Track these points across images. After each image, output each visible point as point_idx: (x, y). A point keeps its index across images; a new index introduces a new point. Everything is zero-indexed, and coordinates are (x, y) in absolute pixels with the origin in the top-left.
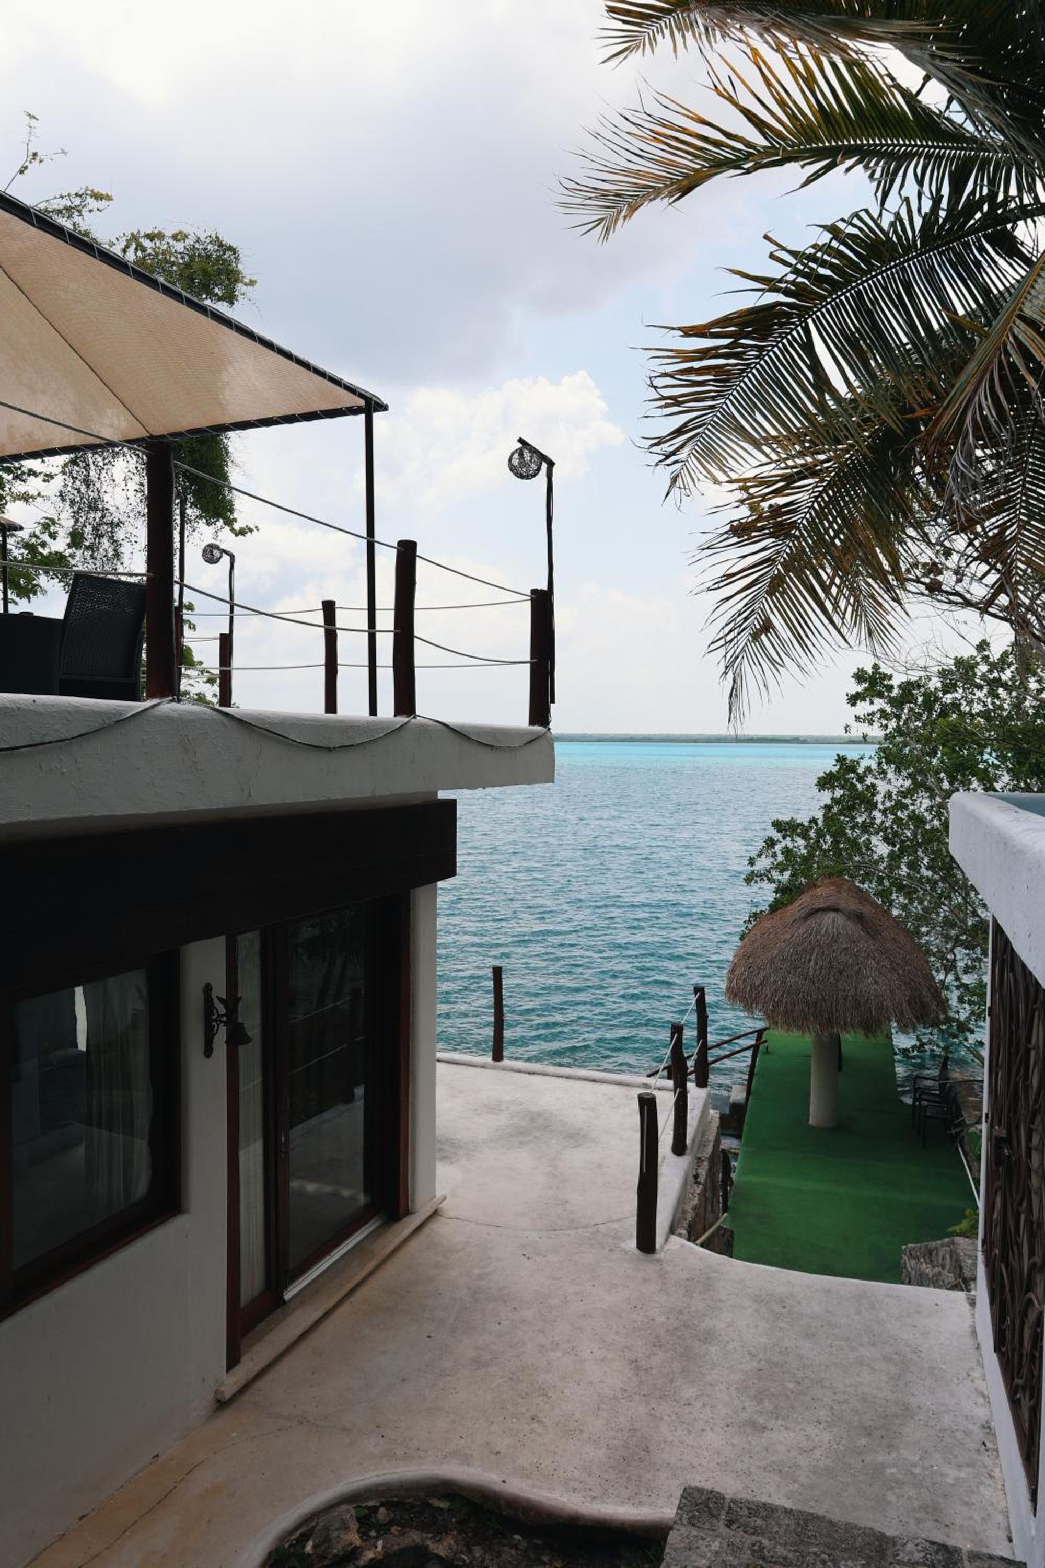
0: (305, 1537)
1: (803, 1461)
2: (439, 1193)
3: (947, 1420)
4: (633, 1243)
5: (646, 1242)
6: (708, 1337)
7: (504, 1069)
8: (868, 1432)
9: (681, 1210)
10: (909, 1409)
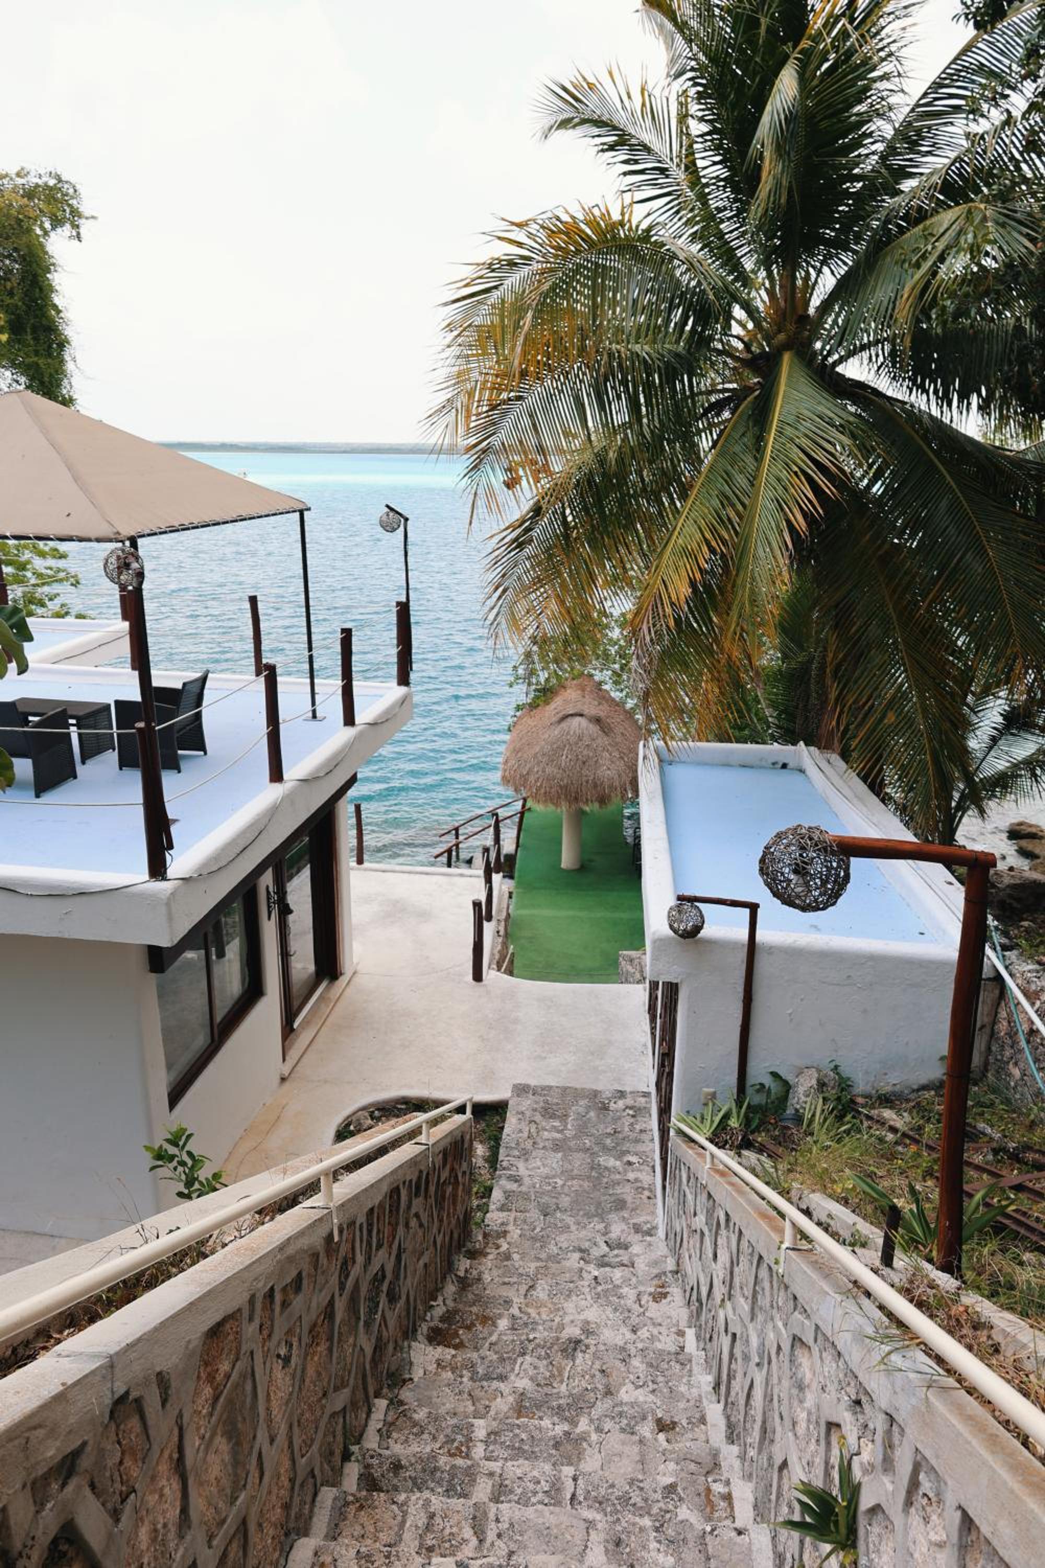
0: (349, 1125)
1: (563, 1069)
2: (355, 960)
4: (470, 976)
5: (478, 976)
6: (516, 1021)
7: (366, 870)
8: (592, 1054)
9: (492, 954)
10: (610, 1043)
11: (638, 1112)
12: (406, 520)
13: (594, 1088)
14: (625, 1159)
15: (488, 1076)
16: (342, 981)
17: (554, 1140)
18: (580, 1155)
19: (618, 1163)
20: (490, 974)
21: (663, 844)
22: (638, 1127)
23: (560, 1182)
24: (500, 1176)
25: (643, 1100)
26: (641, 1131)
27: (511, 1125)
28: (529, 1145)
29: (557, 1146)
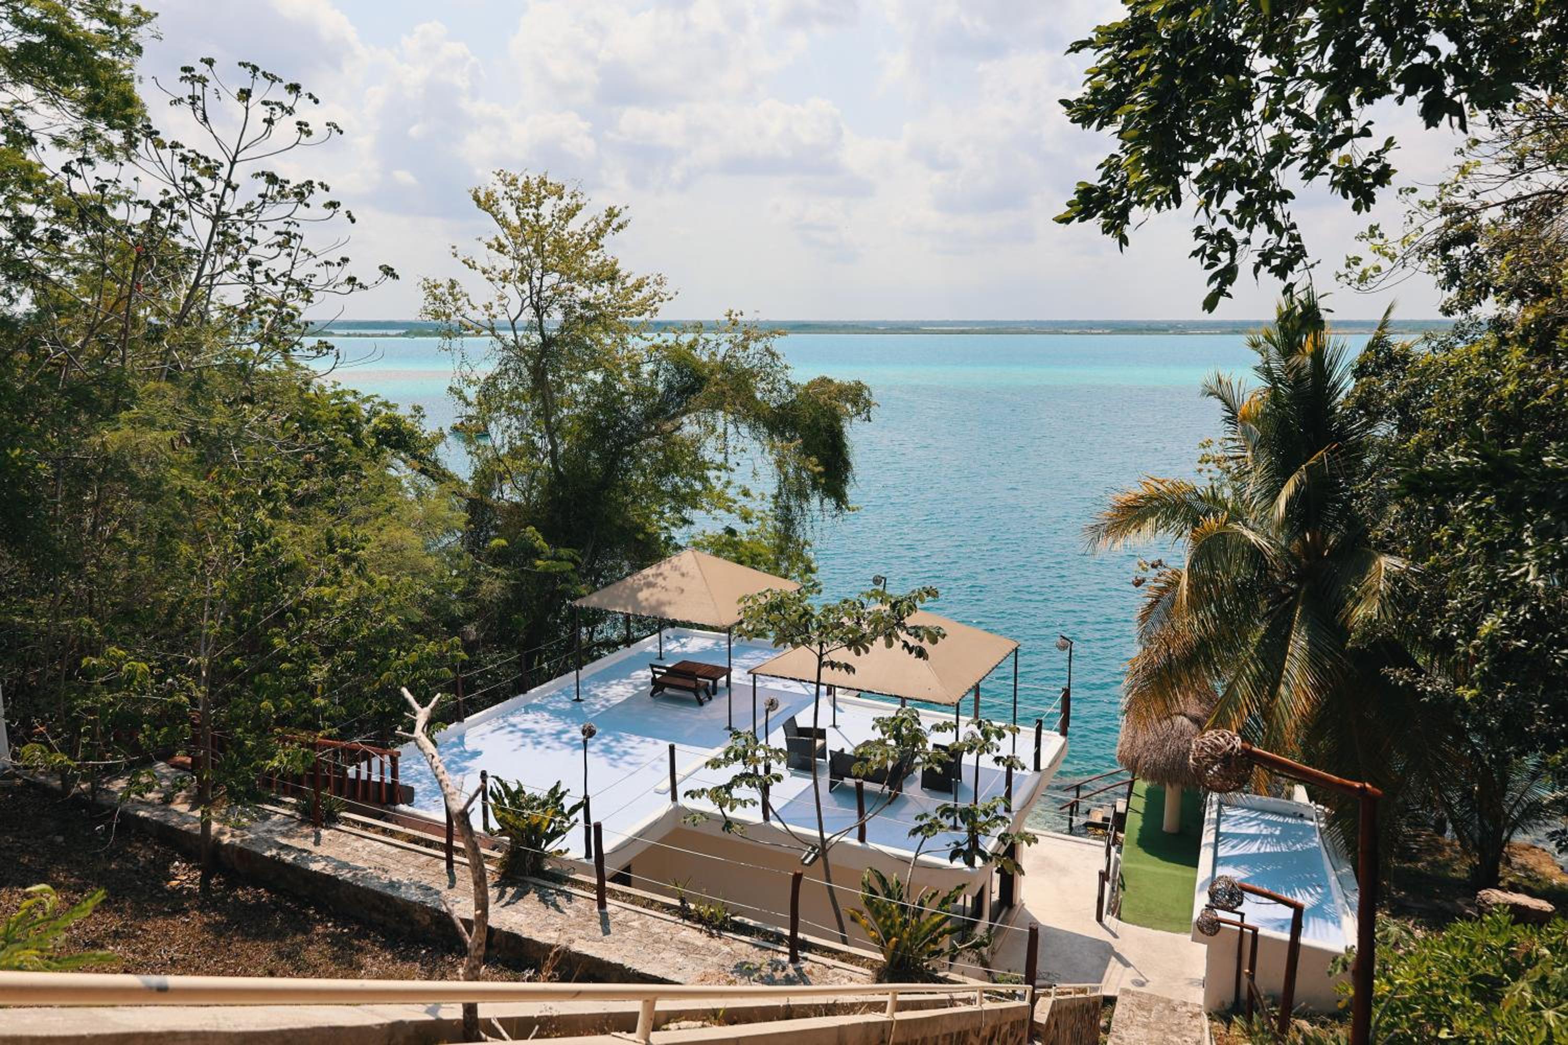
4: (1095, 917)
5: (1099, 919)
6: (1123, 951)
8: (1170, 978)
9: (1109, 904)
11: (1195, 1015)
13: (1169, 998)
14: (1184, 1039)
16: (1016, 910)
17: (1143, 1022)
18: (1157, 1033)
19: (1179, 1040)
20: (1108, 919)
22: (1193, 1023)
25: (1198, 1009)
26: (1194, 1026)
27: (1119, 1010)
28: (1128, 1022)
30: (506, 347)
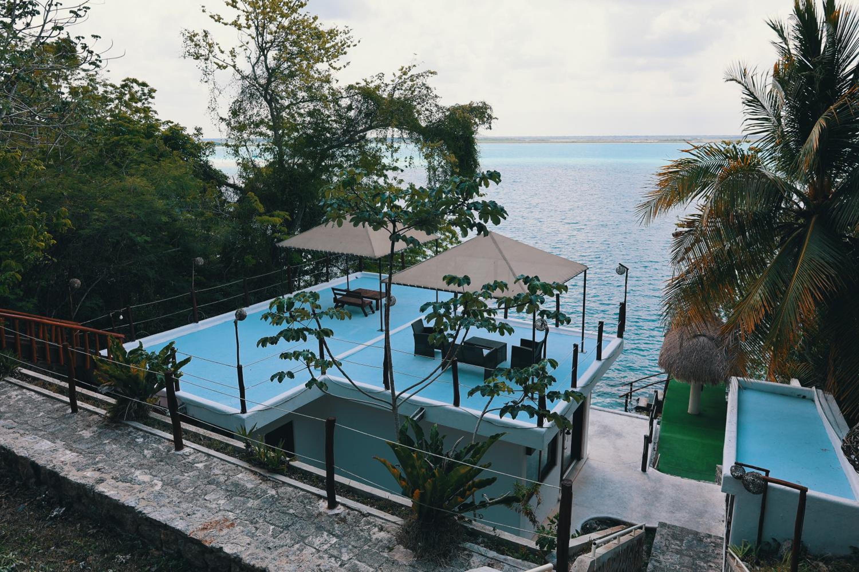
0: (586, 525)
1: (682, 519)
2: (588, 453)
3: (715, 514)
4: (640, 469)
5: (644, 469)
6: (661, 493)
8: (697, 515)
9: (651, 459)
10: (706, 511)
11: (717, 545)
12: (628, 269)
13: (697, 530)
14: (709, 564)
15: (647, 516)
16: (582, 461)
17: (677, 549)
18: (688, 558)
19: (705, 565)
20: (650, 470)
21: (734, 434)
22: (716, 552)
23: (678, 567)
24: (652, 559)
25: (720, 541)
26: (717, 554)
27: (657, 539)
28: (665, 549)
29: (678, 552)
30: (244, 78)
